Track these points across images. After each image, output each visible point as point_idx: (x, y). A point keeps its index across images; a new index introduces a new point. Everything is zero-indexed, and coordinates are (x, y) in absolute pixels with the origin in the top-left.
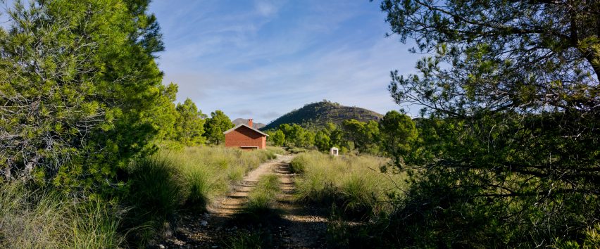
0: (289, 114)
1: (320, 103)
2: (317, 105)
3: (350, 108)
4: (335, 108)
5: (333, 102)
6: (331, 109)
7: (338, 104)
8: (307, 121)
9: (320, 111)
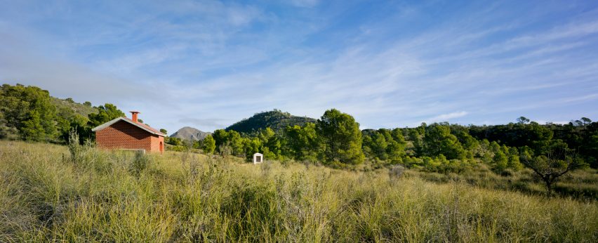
0: (239, 123)
1: (271, 112)
2: (267, 114)
3: (301, 118)
4: (285, 118)
5: (283, 111)
6: (281, 119)
7: (289, 114)
8: (257, 130)
9: (270, 120)
